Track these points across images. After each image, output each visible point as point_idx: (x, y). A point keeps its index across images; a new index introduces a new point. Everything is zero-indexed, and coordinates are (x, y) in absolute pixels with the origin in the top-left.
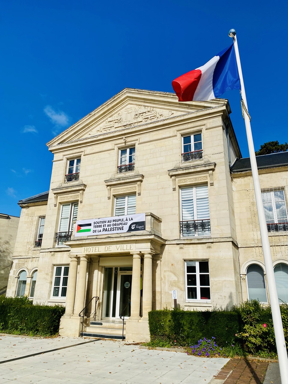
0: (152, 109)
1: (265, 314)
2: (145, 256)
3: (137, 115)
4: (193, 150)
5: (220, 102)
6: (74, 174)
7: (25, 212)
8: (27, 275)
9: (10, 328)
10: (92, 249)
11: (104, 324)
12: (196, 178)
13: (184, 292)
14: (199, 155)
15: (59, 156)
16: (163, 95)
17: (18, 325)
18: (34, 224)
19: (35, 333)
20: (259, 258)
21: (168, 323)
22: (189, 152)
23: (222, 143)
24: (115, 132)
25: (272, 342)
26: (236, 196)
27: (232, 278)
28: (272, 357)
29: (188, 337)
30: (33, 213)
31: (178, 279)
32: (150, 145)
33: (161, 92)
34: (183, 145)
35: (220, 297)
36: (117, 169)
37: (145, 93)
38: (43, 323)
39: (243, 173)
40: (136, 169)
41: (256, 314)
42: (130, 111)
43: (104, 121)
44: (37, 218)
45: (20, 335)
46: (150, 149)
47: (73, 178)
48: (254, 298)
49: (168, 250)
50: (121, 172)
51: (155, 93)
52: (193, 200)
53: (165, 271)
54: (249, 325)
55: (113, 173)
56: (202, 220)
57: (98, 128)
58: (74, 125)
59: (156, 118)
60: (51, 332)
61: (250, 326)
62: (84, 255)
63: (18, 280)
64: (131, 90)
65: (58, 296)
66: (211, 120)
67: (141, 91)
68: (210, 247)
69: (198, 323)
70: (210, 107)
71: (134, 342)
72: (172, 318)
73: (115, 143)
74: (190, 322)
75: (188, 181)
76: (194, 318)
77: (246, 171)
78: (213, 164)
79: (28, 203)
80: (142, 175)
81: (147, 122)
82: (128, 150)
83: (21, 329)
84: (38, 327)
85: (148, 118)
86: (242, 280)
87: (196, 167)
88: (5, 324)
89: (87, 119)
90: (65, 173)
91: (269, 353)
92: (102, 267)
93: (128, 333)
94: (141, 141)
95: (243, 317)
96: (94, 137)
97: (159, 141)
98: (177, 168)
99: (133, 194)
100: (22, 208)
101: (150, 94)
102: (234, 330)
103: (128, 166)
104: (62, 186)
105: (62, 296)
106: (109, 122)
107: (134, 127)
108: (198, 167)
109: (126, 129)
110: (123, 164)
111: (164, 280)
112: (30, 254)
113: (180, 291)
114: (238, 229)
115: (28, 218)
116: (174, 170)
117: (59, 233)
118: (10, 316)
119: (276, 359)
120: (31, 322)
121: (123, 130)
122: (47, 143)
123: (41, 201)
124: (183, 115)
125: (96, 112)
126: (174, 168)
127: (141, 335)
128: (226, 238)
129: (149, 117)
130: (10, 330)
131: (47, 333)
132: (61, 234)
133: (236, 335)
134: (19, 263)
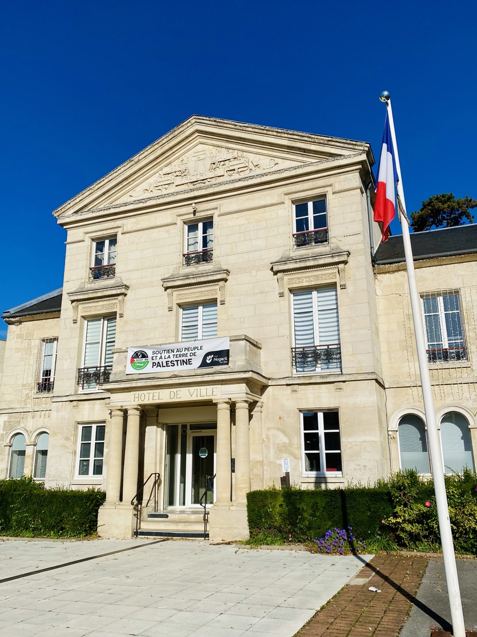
0: (240, 153)
1: (426, 489)
2: (237, 405)
3: (214, 164)
4: (311, 227)
5: (357, 147)
6: (106, 266)
7: (15, 332)
8: (27, 441)
9: (14, 527)
10: (147, 396)
11: (171, 517)
12: (317, 276)
13: (300, 461)
14: (322, 237)
15: (76, 233)
16: (260, 131)
17: (28, 522)
18: (33, 353)
19: (59, 534)
20: (418, 404)
21: (278, 509)
22: (305, 231)
23: (360, 217)
24: (178, 193)
25: (435, 529)
26: (381, 304)
27: (375, 437)
28: (435, 551)
29: (309, 528)
30: (30, 333)
31: (290, 440)
32: (238, 218)
33: (256, 126)
34: (295, 219)
35: (357, 467)
36: (183, 259)
37: (228, 126)
38: (72, 517)
39: (394, 265)
40: (216, 259)
41: (412, 489)
42: (202, 157)
43: (156, 173)
44: (38, 342)
45: (33, 537)
46: (240, 225)
47: (104, 275)
48: (411, 467)
49: (273, 395)
50: (188, 264)
51: (246, 127)
52: (312, 311)
53: (268, 429)
54: (402, 506)
55: (175, 266)
56: (328, 346)
57: (145, 185)
58: (102, 179)
59: (248, 171)
60: (85, 531)
61: (404, 507)
62: (134, 405)
63: (9, 449)
64: (204, 120)
65: (88, 474)
66: (342, 177)
67: (222, 123)
68: (341, 389)
69: (324, 507)
70: (340, 155)
71: (223, 540)
72: (284, 501)
73: (178, 214)
74: (314, 506)
75: (305, 281)
76: (318, 500)
77: (399, 262)
78: (346, 253)
79: (21, 316)
80: (227, 270)
81: (233, 178)
82: (200, 225)
83: (34, 529)
84: (63, 524)
85: (234, 170)
86: (390, 440)
87: (318, 257)
88: (5, 521)
89: (125, 168)
90: (90, 264)
91: (430, 546)
92: (163, 424)
93: (213, 527)
94: (223, 211)
95: (394, 495)
96: (140, 201)
97: (254, 211)
98: (286, 260)
99: (212, 302)
100: (10, 324)
101: (236, 127)
102: (379, 515)
103: (201, 254)
104: (86, 287)
105: (94, 474)
106: (165, 174)
107: (211, 186)
108: (320, 257)
109: (197, 189)
110: (192, 249)
111: (266, 443)
112: (29, 405)
113: (294, 459)
114: (384, 358)
115: (21, 342)
116: (281, 263)
117: (84, 369)
118: (13, 507)
119: (440, 553)
120: (51, 517)
121: (192, 190)
122: (54, 210)
123: (44, 313)
124: (295, 168)
125: (141, 157)
126: (281, 258)
127: (235, 530)
128: (366, 375)
129: (236, 167)
130: (15, 530)
131: (80, 533)
132: (88, 370)
133: (383, 522)
134: (11, 421)
